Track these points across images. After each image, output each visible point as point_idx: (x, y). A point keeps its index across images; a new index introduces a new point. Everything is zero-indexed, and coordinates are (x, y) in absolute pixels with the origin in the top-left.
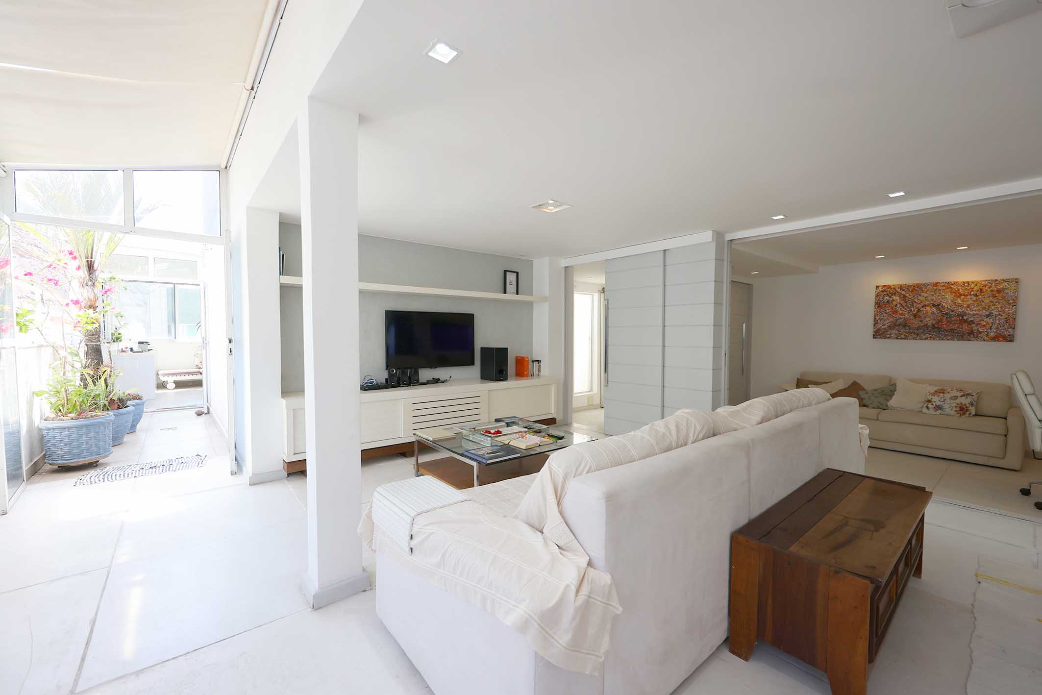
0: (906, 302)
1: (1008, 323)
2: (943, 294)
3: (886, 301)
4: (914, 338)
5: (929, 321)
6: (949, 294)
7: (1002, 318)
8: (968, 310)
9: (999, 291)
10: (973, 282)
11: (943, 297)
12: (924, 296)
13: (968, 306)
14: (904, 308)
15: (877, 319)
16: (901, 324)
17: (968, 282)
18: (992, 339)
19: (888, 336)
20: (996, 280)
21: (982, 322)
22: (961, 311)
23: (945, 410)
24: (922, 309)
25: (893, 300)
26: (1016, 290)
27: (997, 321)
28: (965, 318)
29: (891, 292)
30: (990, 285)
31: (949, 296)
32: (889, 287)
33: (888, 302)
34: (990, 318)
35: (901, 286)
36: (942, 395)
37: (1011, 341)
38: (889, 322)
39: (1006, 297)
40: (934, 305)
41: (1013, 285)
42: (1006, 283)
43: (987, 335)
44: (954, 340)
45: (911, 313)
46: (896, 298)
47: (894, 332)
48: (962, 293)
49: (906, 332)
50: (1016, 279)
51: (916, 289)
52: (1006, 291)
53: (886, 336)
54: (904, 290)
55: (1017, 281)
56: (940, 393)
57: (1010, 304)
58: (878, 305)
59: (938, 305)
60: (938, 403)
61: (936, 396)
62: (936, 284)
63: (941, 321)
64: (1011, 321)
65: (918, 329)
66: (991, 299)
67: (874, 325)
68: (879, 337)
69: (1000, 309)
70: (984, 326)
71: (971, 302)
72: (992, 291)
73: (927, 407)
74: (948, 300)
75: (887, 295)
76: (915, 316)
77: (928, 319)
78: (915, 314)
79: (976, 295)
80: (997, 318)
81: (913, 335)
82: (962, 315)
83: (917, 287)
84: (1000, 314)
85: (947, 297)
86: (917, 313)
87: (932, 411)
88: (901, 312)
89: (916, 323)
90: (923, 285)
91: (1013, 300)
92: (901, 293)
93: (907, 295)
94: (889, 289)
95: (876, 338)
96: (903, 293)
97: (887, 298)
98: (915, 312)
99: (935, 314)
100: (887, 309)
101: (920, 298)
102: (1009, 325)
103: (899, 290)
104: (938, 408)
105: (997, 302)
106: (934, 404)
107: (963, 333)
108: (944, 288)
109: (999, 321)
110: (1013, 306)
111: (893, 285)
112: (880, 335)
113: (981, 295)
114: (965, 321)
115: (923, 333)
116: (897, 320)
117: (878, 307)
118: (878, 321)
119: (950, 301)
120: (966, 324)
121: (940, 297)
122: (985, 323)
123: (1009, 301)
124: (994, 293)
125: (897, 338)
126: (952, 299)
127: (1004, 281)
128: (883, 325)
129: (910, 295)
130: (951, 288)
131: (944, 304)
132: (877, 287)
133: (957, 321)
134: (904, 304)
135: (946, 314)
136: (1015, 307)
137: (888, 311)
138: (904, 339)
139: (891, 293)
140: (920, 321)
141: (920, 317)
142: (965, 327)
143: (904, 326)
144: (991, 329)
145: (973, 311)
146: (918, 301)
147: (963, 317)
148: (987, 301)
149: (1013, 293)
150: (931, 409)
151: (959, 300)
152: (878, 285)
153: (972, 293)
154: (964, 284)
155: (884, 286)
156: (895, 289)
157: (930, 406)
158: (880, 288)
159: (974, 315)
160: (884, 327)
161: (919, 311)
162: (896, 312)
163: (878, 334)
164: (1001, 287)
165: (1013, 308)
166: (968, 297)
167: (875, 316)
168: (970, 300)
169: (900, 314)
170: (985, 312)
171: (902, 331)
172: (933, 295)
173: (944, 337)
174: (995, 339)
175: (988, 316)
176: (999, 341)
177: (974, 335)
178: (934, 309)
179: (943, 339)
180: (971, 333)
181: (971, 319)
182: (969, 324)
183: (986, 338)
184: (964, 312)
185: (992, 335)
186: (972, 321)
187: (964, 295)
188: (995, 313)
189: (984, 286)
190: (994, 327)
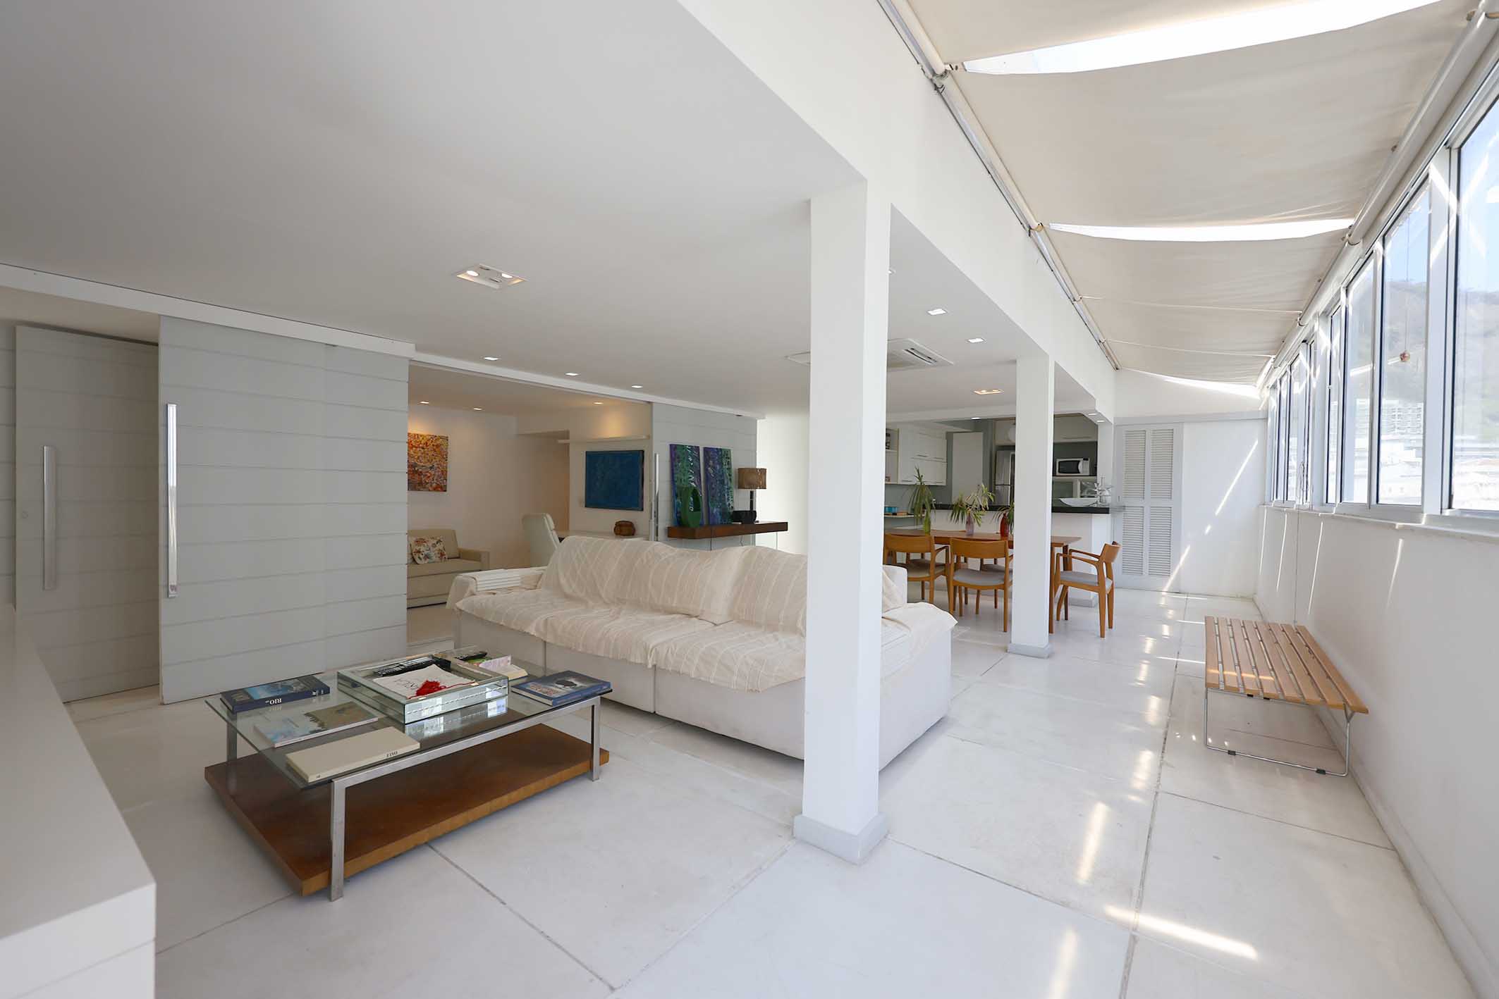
1: (442, 475)
7: (439, 470)
9: (438, 446)
10: (421, 436)
13: (418, 458)
17: (418, 435)
20: (436, 436)
21: (427, 474)
23: (431, 558)
26: (447, 448)
30: (431, 440)
34: (432, 471)
36: (425, 544)
37: (444, 491)
39: (441, 452)
41: (445, 442)
42: (442, 440)
43: (431, 486)
48: (414, 445)
50: (447, 437)
52: (441, 446)
55: (447, 439)
56: (424, 542)
57: (444, 458)
60: (426, 552)
61: (421, 546)
64: (444, 474)
66: (433, 453)
69: (438, 462)
70: (428, 477)
71: (419, 454)
72: (433, 445)
79: (423, 448)
80: (436, 470)
82: (414, 466)
84: (438, 467)
91: (445, 454)
102: (443, 477)
104: (427, 557)
105: (436, 456)
106: (424, 553)
107: (415, 483)
109: (438, 474)
113: (427, 448)
114: (417, 472)
123: (443, 455)
124: (435, 447)
127: (441, 437)
136: (446, 461)
142: (417, 477)
144: (433, 480)
145: (422, 462)
148: (430, 454)
149: (445, 449)
150: (423, 560)
153: (421, 446)
154: (416, 437)
157: (421, 556)
159: (423, 466)
164: (438, 442)
166: (418, 449)
168: (419, 452)
170: (429, 465)
174: (435, 489)
175: (431, 468)
176: (438, 491)
180: (420, 483)
181: (420, 470)
182: (419, 475)
183: (431, 489)
184: (415, 463)
185: (434, 485)
186: (421, 472)
187: (416, 447)
188: (436, 466)
189: (428, 440)
190: (435, 479)
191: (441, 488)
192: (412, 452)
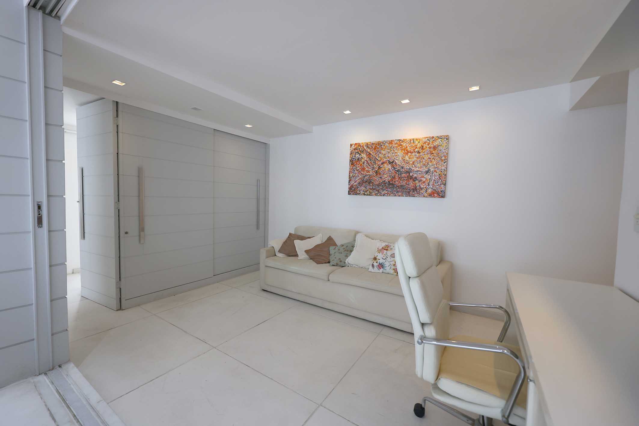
0: (371, 160)
1: (440, 179)
2: (396, 151)
3: (357, 159)
4: (376, 195)
5: (386, 178)
6: (400, 151)
7: (437, 174)
8: (413, 167)
9: (435, 148)
10: (417, 140)
11: (396, 154)
12: (383, 154)
13: (413, 163)
14: (369, 165)
15: (351, 176)
16: (367, 181)
17: (413, 139)
18: (429, 195)
19: (358, 192)
20: (433, 137)
21: (422, 179)
22: (409, 167)
23: (386, 268)
24: (381, 166)
25: (362, 157)
26: (448, 148)
27: (433, 178)
28: (411, 174)
29: (361, 149)
30: (428, 142)
31: (400, 153)
32: (359, 145)
33: (358, 159)
34: (428, 175)
35: (367, 144)
36: (385, 251)
37: (443, 197)
38: (359, 179)
39: (440, 154)
40: (390, 163)
41: (444, 142)
42: (440, 140)
43: (426, 191)
44: (403, 196)
45: (374, 170)
46: (364, 155)
47: (363, 188)
48: (409, 150)
49: (370, 189)
50: (447, 136)
51: (378, 146)
52: (440, 148)
54: (369, 148)
55: (447, 138)
56: (385, 249)
57: (442, 160)
58: (352, 162)
59: (393, 162)
60: (381, 261)
61: (381, 253)
62: (391, 142)
63: (395, 178)
64: (443, 178)
65: (379, 185)
66: (429, 156)
67: (349, 182)
69: (435, 165)
70: (424, 182)
71: (415, 159)
72: (430, 148)
73: (373, 266)
74: (399, 157)
75: (358, 152)
76: (376, 172)
77: (386, 176)
78: (376, 171)
79: (419, 152)
80: (433, 175)
81: (375, 191)
82: (408, 172)
83: (379, 145)
84: (435, 171)
85: (399, 154)
86: (378, 170)
87: (376, 270)
88: (367, 169)
89: (377, 180)
90: (383, 143)
91: (445, 156)
92: (367, 151)
93: (371, 153)
94: (359, 147)
96: (369, 150)
97: (357, 155)
98: (376, 169)
99: (390, 171)
100: (357, 166)
101: (380, 155)
102: (442, 181)
103: (365, 148)
104: (381, 266)
105: (433, 159)
106: (378, 261)
107: (409, 189)
108: (397, 145)
109: (435, 178)
110: (444, 163)
111: (362, 143)
112: (353, 192)
113: (422, 152)
114: (411, 178)
115: (382, 189)
116: (364, 177)
117: (352, 164)
118: (351, 178)
119: (400, 158)
120: (412, 180)
121: (394, 154)
122: (424, 180)
123: (442, 157)
124: (432, 150)
125: (364, 194)
126: (402, 156)
127: (438, 137)
128: (355, 182)
129: (373, 153)
130: (401, 145)
131: (397, 161)
132: (351, 145)
133: (405, 178)
134: (369, 162)
135: (398, 171)
136: (446, 163)
137: (358, 168)
138: (369, 195)
139: (361, 151)
140: (381, 178)
141: (380, 174)
142: (411, 183)
143: (369, 183)
144: (429, 185)
145: (416, 167)
146: (379, 159)
147: (409, 174)
148: (426, 157)
149: (445, 149)
150: (376, 267)
151: (407, 156)
152: (352, 143)
153: (416, 150)
154: (410, 142)
155: (356, 144)
156: (363, 147)
157: (375, 263)
158: (353, 145)
159: (417, 171)
160: (356, 184)
161: (379, 168)
162: (363, 169)
163: (351, 190)
164: (437, 143)
165: (445, 165)
166: (413, 154)
167: (349, 173)
168: (414, 157)
169: (366, 171)
170: (425, 169)
171: (368, 187)
172: (389, 152)
173: (397, 193)
174: (431, 195)
175: (427, 172)
176: (434, 197)
177: (417, 191)
178: (390, 166)
179: (395, 195)
180: (415, 189)
181: (415, 176)
182: (414, 181)
183: (426, 194)
184: (410, 169)
185: (430, 191)
186: (416, 178)
187: (411, 152)
188: (432, 170)
189: (425, 143)
190: (431, 184)
191: (438, 194)
192: (407, 158)
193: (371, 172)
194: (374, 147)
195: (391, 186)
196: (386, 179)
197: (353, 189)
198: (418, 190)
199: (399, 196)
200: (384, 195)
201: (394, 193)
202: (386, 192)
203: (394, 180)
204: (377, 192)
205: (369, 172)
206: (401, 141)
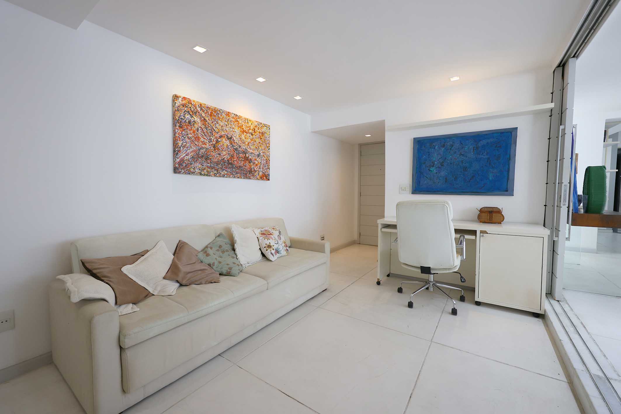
0: (206, 128)
1: (266, 163)
2: (233, 126)
3: (187, 121)
4: (215, 175)
6: (237, 128)
7: (265, 158)
8: (248, 148)
9: (262, 134)
10: (250, 121)
11: (234, 130)
12: (220, 125)
13: (248, 144)
14: (205, 135)
15: (177, 144)
16: (203, 156)
17: (247, 119)
19: (192, 170)
20: (261, 124)
21: (255, 161)
22: (245, 148)
24: (219, 140)
25: (194, 121)
27: (263, 161)
28: (247, 155)
29: (192, 109)
30: (259, 126)
31: (237, 130)
32: (190, 102)
33: (189, 122)
34: (259, 158)
35: (200, 105)
36: (272, 236)
37: (268, 180)
38: (192, 152)
39: (266, 141)
40: (228, 138)
41: (268, 131)
42: (265, 128)
43: (258, 174)
44: (242, 178)
45: (211, 143)
46: (197, 119)
47: (198, 165)
48: (244, 129)
49: (208, 167)
50: (269, 126)
51: (214, 113)
52: (265, 135)
53: (189, 171)
54: (203, 111)
55: (269, 128)
56: (270, 234)
57: (267, 147)
58: (180, 124)
59: (231, 138)
62: (228, 114)
63: (232, 157)
64: (268, 163)
65: (218, 163)
66: (259, 140)
68: (183, 171)
69: (263, 150)
70: (257, 165)
71: (249, 140)
72: (260, 133)
74: (236, 133)
75: (188, 112)
76: (214, 147)
77: (224, 153)
78: (214, 145)
79: (252, 134)
80: (262, 159)
81: (213, 170)
82: (245, 152)
84: (263, 156)
85: (236, 130)
86: (216, 143)
88: (202, 139)
89: (215, 156)
90: (219, 111)
92: (201, 115)
93: (207, 119)
94: (190, 105)
95: (179, 173)
96: (203, 115)
97: (188, 116)
98: (214, 143)
99: (229, 148)
100: (189, 132)
101: (217, 125)
102: (268, 165)
103: (199, 109)
105: (262, 144)
107: (246, 171)
108: (234, 120)
110: (268, 149)
111: (194, 101)
112: (184, 169)
113: (254, 134)
114: (247, 159)
115: (221, 168)
116: (199, 150)
117: (176, 125)
118: (180, 148)
119: (238, 136)
120: (248, 162)
121: (231, 129)
122: (257, 163)
123: (267, 144)
124: (260, 135)
125: (201, 174)
126: (239, 133)
127: (265, 125)
128: (186, 155)
129: (209, 119)
130: (238, 121)
131: (234, 138)
132: (176, 97)
133: (243, 158)
134: (205, 130)
135: (236, 149)
138: (207, 175)
139: (192, 112)
140: (219, 154)
141: (218, 149)
142: (247, 165)
143: (206, 159)
145: (251, 149)
146: (216, 130)
148: (257, 141)
149: (268, 137)
151: (243, 135)
152: (178, 94)
153: (250, 131)
154: (245, 121)
155: (184, 98)
156: (196, 107)
158: (179, 99)
159: (252, 153)
160: (187, 157)
161: (217, 142)
162: (197, 139)
163: (181, 167)
164: (263, 130)
165: (268, 151)
166: (248, 135)
168: (249, 138)
169: (201, 142)
170: (257, 152)
171: (205, 164)
172: (227, 125)
173: (236, 174)
174: (261, 178)
175: (259, 156)
176: (263, 179)
177: (252, 174)
178: (228, 142)
180: (251, 171)
181: (250, 157)
182: (250, 163)
183: (258, 177)
184: (246, 149)
185: (261, 174)
186: (251, 159)
187: (246, 132)
188: (262, 154)
189: (256, 126)
190: (261, 167)
191: (266, 177)
192: (243, 137)
193: (208, 144)
194: (209, 113)
195: (230, 166)
196: (225, 156)
197: (184, 165)
198: (253, 172)
199: (238, 178)
200: (223, 176)
201: (234, 175)
202: (226, 173)
203: (233, 159)
204: (216, 172)
205: (206, 145)
206: (237, 117)
